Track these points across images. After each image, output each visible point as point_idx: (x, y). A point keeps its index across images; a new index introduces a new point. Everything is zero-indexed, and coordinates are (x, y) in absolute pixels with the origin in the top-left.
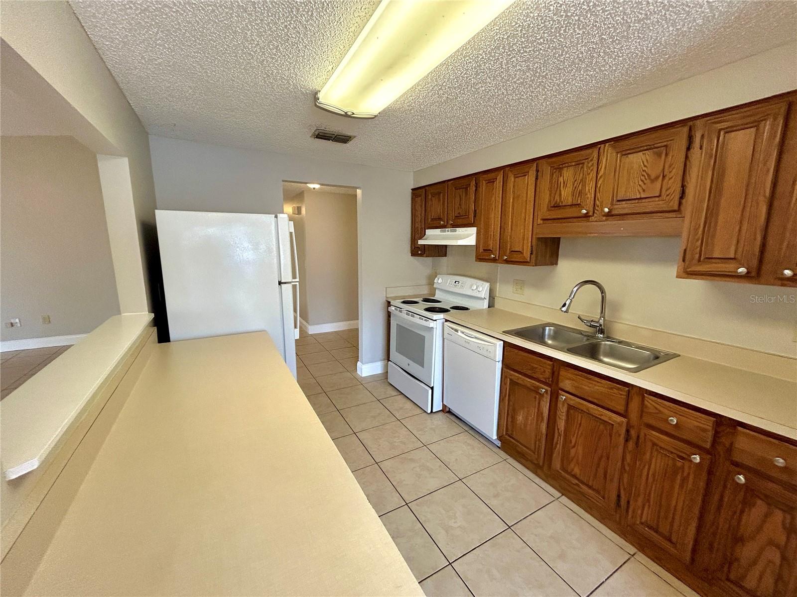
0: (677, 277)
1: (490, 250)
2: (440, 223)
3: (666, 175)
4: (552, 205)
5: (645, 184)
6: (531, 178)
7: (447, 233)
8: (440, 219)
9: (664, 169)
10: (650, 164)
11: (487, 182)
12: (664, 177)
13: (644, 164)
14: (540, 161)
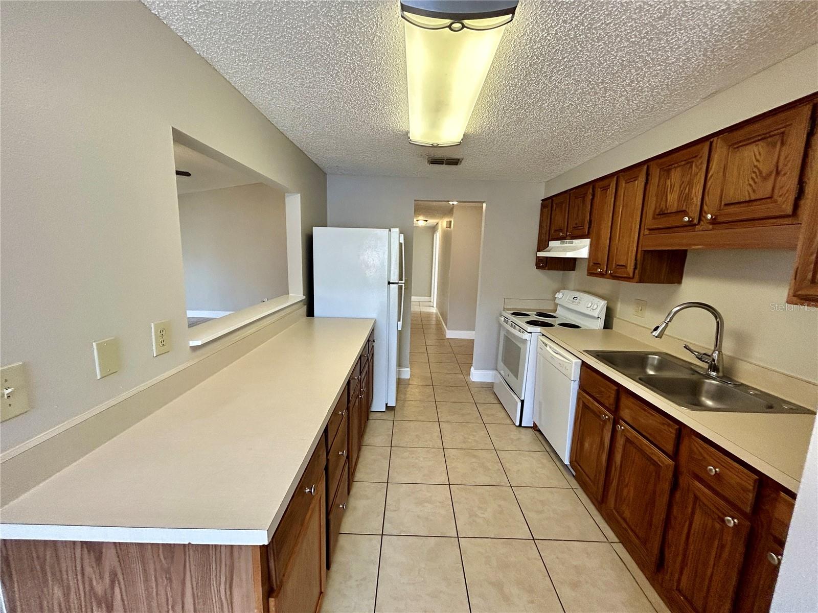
0: (787, 302)
1: (599, 264)
2: (559, 234)
3: (781, 171)
4: (657, 213)
5: (755, 183)
6: (640, 183)
7: (565, 245)
8: (561, 230)
9: (777, 163)
10: (762, 158)
11: (602, 189)
12: (778, 173)
13: (756, 158)
14: (652, 163)
